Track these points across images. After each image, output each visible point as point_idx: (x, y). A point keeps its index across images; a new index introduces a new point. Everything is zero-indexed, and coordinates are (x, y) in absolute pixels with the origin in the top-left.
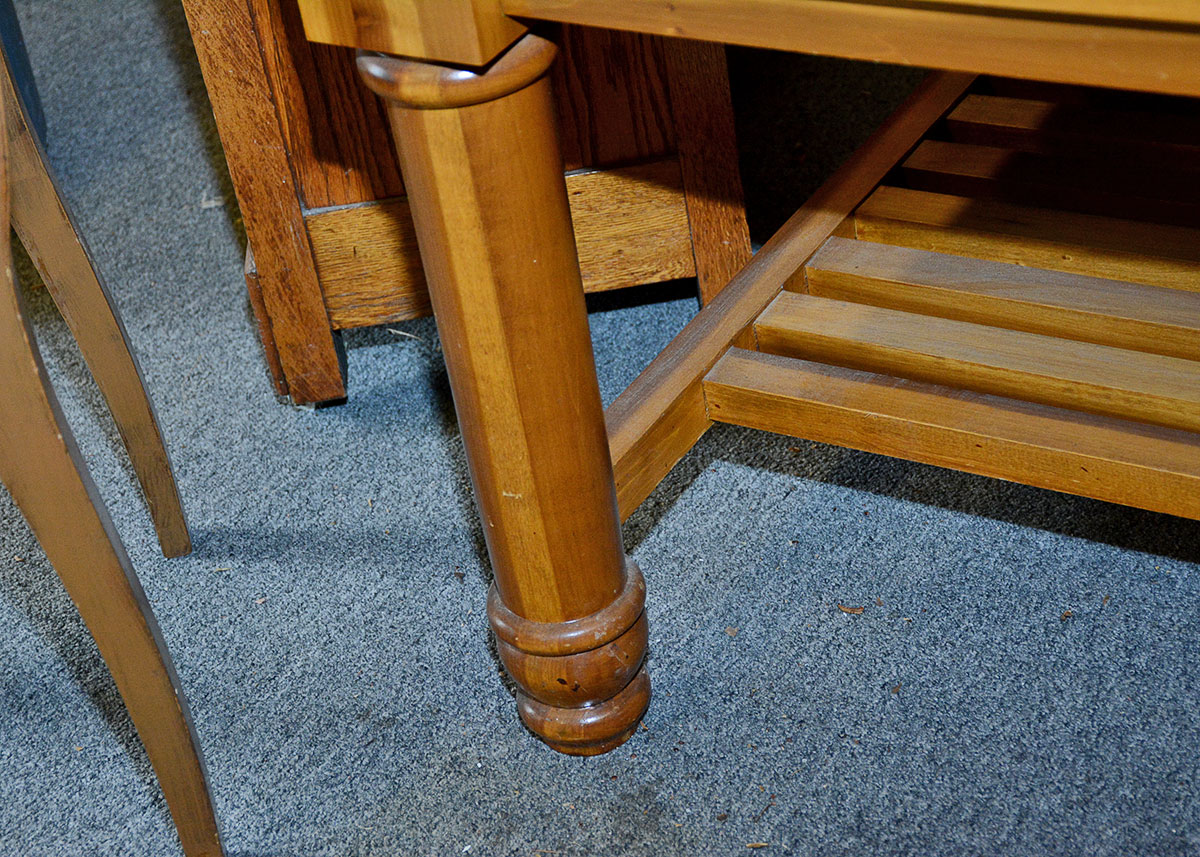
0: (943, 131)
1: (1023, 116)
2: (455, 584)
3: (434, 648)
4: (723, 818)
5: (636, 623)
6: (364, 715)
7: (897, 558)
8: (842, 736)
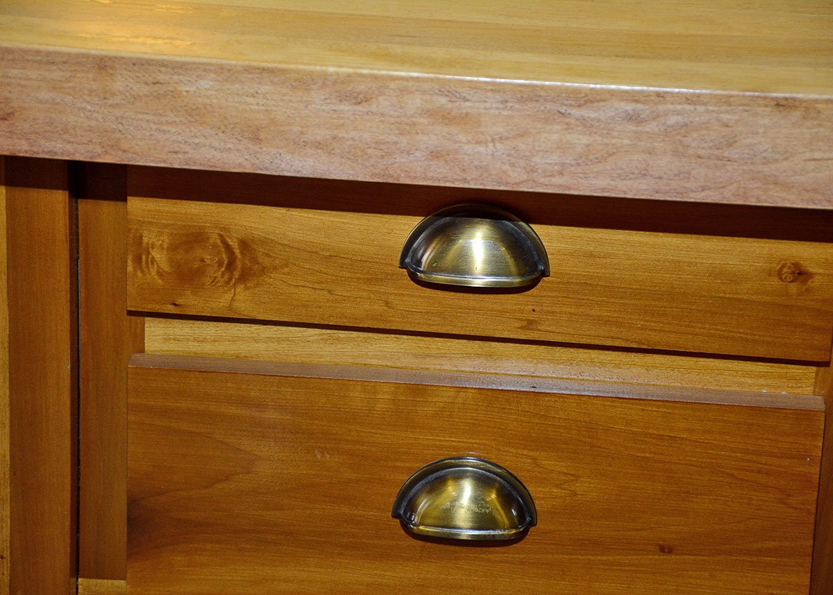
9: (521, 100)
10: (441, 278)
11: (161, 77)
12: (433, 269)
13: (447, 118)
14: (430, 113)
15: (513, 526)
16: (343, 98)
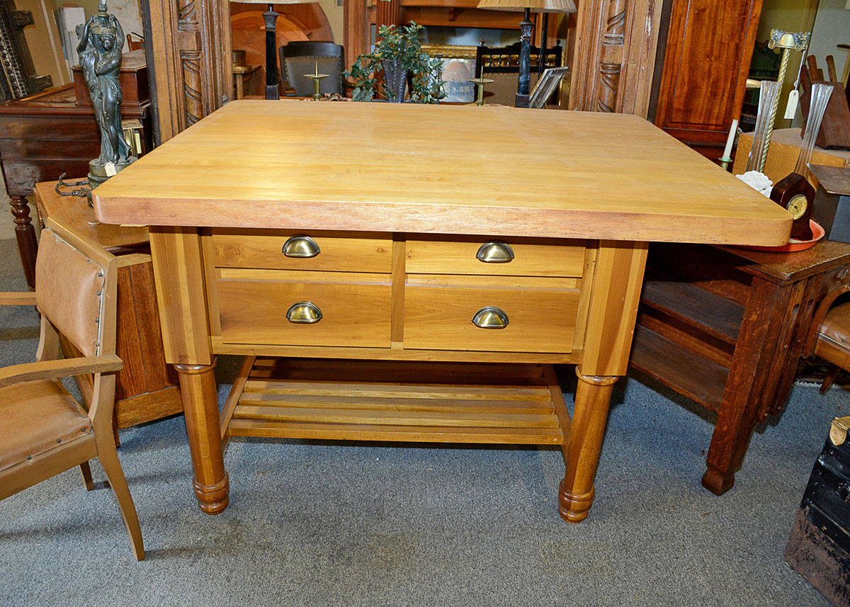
0: (254, 368)
1: (271, 363)
2: (167, 484)
3: (169, 499)
4: (254, 520)
5: (227, 485)
6: (159, 517)
7: (267, 461)
8: (272, 498)
9: (303, 205)
10: (292, 255)
11: (212, 204)
12: (290, 252)
13: (285, 211)
14: (279, 209)
15: (316, 318)
16: (258, 207)
